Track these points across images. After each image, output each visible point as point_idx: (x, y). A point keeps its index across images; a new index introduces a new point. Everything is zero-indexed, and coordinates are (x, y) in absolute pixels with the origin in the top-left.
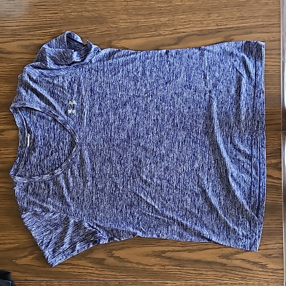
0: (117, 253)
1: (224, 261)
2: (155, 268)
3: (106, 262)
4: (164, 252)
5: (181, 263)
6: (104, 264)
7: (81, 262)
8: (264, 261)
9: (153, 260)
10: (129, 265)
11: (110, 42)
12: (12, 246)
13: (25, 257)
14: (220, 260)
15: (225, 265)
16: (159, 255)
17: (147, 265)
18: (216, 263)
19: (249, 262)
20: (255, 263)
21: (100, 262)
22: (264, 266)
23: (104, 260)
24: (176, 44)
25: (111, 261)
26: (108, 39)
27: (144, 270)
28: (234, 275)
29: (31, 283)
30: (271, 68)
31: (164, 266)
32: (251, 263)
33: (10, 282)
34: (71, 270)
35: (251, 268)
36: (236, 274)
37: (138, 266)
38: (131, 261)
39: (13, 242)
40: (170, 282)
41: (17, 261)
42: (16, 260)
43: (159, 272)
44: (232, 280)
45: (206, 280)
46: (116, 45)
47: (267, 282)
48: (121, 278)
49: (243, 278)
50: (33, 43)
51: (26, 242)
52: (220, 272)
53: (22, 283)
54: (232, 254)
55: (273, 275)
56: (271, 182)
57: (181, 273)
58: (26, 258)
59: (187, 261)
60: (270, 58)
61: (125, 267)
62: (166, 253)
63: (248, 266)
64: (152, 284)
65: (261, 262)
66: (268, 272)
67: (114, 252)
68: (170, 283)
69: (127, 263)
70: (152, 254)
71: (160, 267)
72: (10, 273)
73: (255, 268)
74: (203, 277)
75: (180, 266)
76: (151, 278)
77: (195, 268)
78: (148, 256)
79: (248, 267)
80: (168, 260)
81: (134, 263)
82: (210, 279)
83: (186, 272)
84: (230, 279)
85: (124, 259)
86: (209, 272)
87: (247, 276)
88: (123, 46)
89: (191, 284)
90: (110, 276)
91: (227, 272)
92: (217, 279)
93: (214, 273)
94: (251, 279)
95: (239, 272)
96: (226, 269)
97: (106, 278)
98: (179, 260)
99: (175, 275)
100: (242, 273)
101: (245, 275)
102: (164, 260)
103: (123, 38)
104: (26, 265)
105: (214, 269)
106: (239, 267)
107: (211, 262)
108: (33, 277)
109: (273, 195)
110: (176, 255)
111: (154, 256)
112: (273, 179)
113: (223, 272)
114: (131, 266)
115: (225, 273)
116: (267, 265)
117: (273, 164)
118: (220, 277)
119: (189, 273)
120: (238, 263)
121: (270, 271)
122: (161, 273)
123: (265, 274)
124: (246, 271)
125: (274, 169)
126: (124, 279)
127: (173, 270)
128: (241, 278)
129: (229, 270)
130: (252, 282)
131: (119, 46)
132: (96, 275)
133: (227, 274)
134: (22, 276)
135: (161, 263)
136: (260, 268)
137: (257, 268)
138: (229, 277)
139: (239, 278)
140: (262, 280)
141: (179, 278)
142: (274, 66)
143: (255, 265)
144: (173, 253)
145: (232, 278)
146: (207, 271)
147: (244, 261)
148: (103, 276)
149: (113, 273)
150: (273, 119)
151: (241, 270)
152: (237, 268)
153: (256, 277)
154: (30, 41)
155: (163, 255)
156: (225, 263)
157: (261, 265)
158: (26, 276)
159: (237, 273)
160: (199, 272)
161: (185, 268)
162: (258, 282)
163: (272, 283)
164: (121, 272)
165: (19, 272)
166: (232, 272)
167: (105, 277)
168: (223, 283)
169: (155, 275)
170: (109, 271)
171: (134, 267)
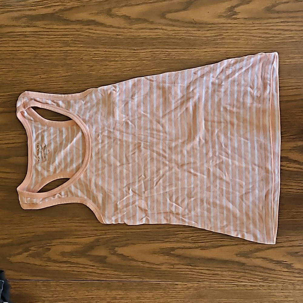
0: (120, 250)
1: (242, 260)
2: (164, 268)
3: (108, 260)
4: (173, 249)
5: (192, 261)
6: (105, 263)
7: (80, 260)
8: (288, 260)
9: (161, 259)
10: (134, 263)
11: (110, 10)
12: (6, 242)
13: (20, 254)
14: (237, 259)
15: (243, 264)
16: (167, 252)
17: (154, 264)
18: (233, 262)
19: (271, 261)
20: (278, 262)
21: (102, 260)
22: (289, 266)
23: (106, 257)
24: (184, 9)
25: (114, 259)
26: (107, 7)
27: (151, 270)
28: (254, 276)
29: (27, 283)
30: (297, 34)
31: (173, 265)
32: (274, 263)
33: (3, 281)
34: (70, 269)
35: (273, 268)
36: (256, 275)
37: (144, 265)
38: (136, 259)
39: (6, 237)
40: (181, 283)
41: (11, 259)
42: (10, 257)
43: (168, 272)
44: (251, 281)
45: (222, 281)
46: (117, 13)
47: (293, 284)
48: (125, 278)
49: (265, 280)
50: (24, 14)
51: (20, 237)
52: (237, 272)
53: (17, 282)
54: (252, 252)
55: (300, 276)
56: (297, 168)
57: (193, 273)
58: (21, 256)
59: (199, 259)
60: (296, 22)
61: (130, 266)
62: (176, 250)
63: (271, 265)
64: (160, 285)
65: (286, 262)
66: (294, 272)
67: (117, 249)
68: (181, 285)
69: (131, 261)
70: (159, 251)
71: (169, 266)
72: (3, 271)
73: (278, 268)
74: (219, 277)
75: (191, 266)
76: (159, 279)
77: (209, 267)
78: (155, 254)
79: (270, 267)
80: (177, 258)
81: (139, 261)
82: (225, 280)
83: (198, 272)
84: (249, 280)
85: (128, 257)
86: (225, 273)
87: (269, 277)
88: (124, 14)
89: (204, 286)
90: (113, 276)
91: (245, 273)
92: (233, 280)
93: (230, 273)
94: (274, 281)
95: (260, 272)
96: (244, 269)
97: (109, 279)
98: (191, 258)
99: (185, 276)
100: (263, 274)
101: (267, 276)
102: (173, 258)
103: (124, 5)
104: (20, 262)
105: (230, 269)
106: (259, 267)
107: (227, 261)
108: (28, 276)
109: (299, 183)
110: (187, 252)
111: (162, 254)
112: (299, 164)
113: (241, 272)
114: (137, 265)
115: (243, 273)
116: (292, 265)
117: (299, 146)
118: (237, 278)
119: (202, 273)
120: (258, 262)
121: (296, 271)
122: (170, 273)
123: (291, 274)
124: (268, 271)
125: (301, 153)
126: (128, 279)
127: (184, 270)
128: (262, 279)
129: (248, 270)
130: (275, 284)
131: (119, 15)
132: (97, 275)
133: (246, 275)
134: (16, 275)
135: (170, 261)
136: (285, 268)
137: (281, 268)
138: (248, 278)
139: (260, 279)
140: (287, 282)
141: (191, 279)
142: (300, 31)
143: (278, 265)
144: (183, 250)
145: (252, 279)
146: (222, 271)
147: (265, 260)
148: (105, 275)
149: (116, 273)
150: (299, 93)
151: (262, 270)
152: (257, 268)
153: (280, 278)
154: (20, 13)
155: (172, 252)
156: (244, 262)
157: (286, 265)
158: (21, 275)
159: (257, 273)
160: (213, 272)
161: (197, 268)
162: (283, 284)
163: (298, 285)
164: (125, 272)
165: (14, 270)
166: (252, 272)
167: (106, 277)
168: (241, 285)
169: (163, 275)
170: (112, 270)
171: (139, 266)
